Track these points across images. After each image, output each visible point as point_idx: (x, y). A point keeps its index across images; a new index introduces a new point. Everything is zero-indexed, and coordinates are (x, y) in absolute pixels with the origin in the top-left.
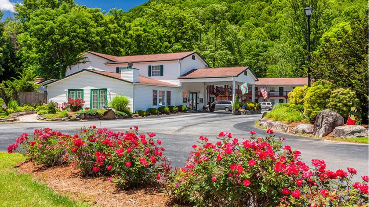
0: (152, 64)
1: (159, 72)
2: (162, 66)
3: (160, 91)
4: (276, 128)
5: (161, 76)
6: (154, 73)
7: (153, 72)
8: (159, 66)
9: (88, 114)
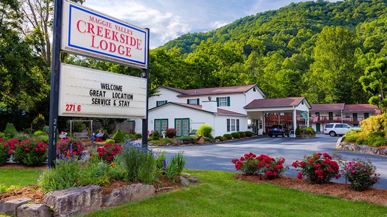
0: (219, 96)
1: (226, 102)
2: (229, 98)
3: (232, 120)
4: (364, 151)
5: (228, 106)
6: (222, 104)
7: (220, 103)
8: (226, 98)
9: (186, 140)
